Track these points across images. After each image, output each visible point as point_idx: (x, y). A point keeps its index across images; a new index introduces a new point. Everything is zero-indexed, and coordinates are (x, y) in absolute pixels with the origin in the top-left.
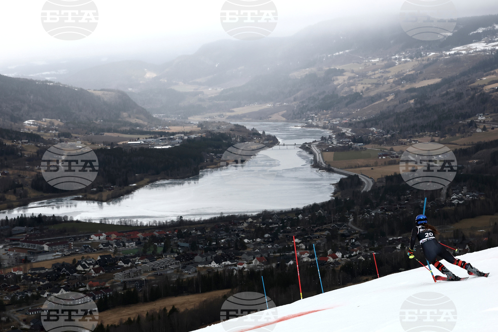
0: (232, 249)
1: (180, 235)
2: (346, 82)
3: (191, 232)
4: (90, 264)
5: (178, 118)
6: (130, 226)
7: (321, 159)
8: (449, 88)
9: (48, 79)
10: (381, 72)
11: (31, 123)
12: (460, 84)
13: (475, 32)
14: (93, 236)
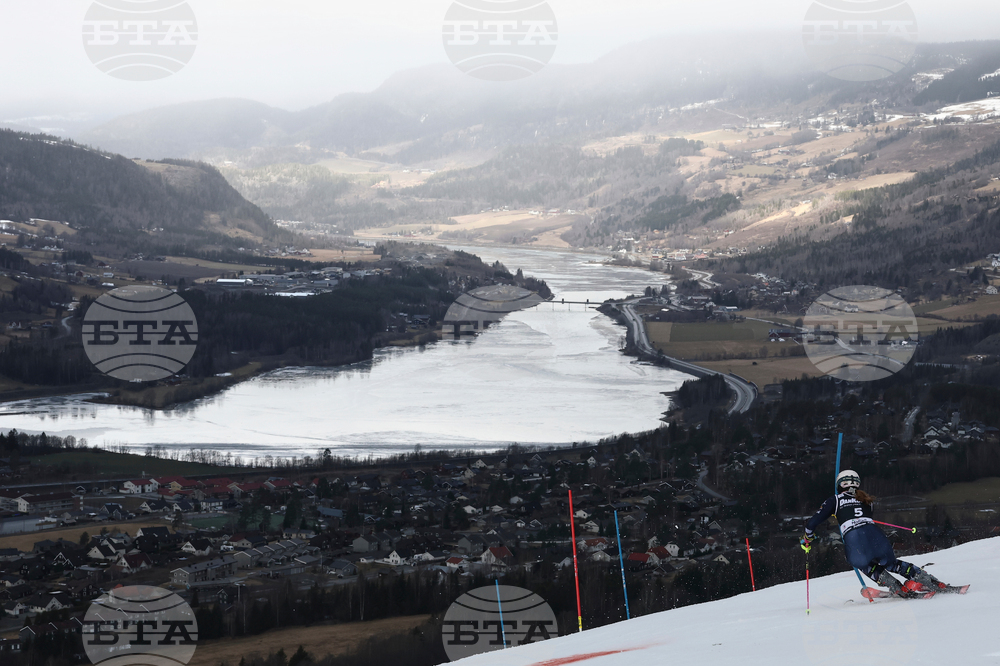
0: (437, 526)
1: (324, 491)
2: (706, 171)
3: (347, 486)
4: (117, 547)
5: (332, 232)
6: (214, 466)
7: (643, 336)
8: (931, 194)
9: (47, 131)
10: (783, 152)
11: (4, 228)
12: (955, 186)
13: (992, 75)
14: (129, 483)
